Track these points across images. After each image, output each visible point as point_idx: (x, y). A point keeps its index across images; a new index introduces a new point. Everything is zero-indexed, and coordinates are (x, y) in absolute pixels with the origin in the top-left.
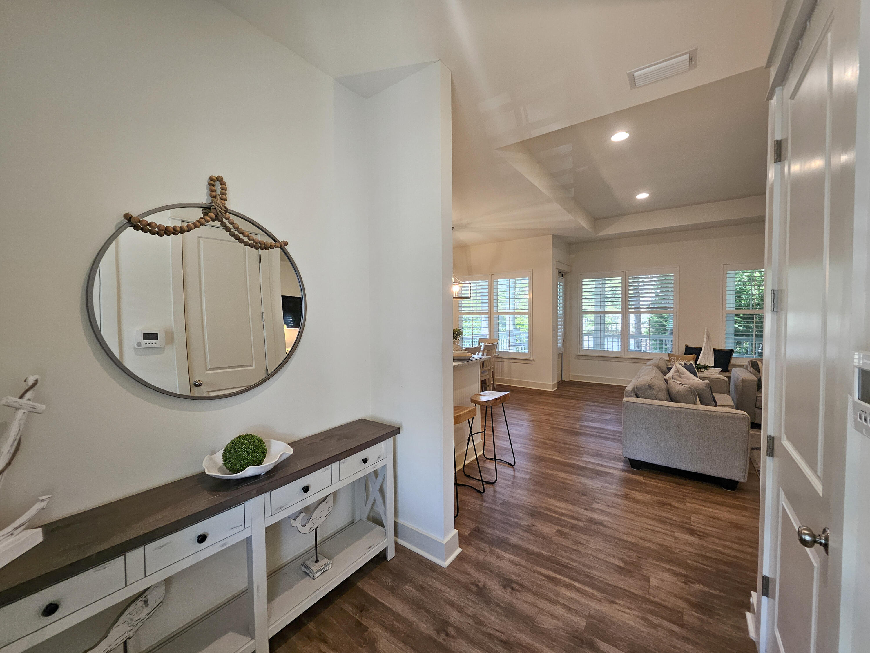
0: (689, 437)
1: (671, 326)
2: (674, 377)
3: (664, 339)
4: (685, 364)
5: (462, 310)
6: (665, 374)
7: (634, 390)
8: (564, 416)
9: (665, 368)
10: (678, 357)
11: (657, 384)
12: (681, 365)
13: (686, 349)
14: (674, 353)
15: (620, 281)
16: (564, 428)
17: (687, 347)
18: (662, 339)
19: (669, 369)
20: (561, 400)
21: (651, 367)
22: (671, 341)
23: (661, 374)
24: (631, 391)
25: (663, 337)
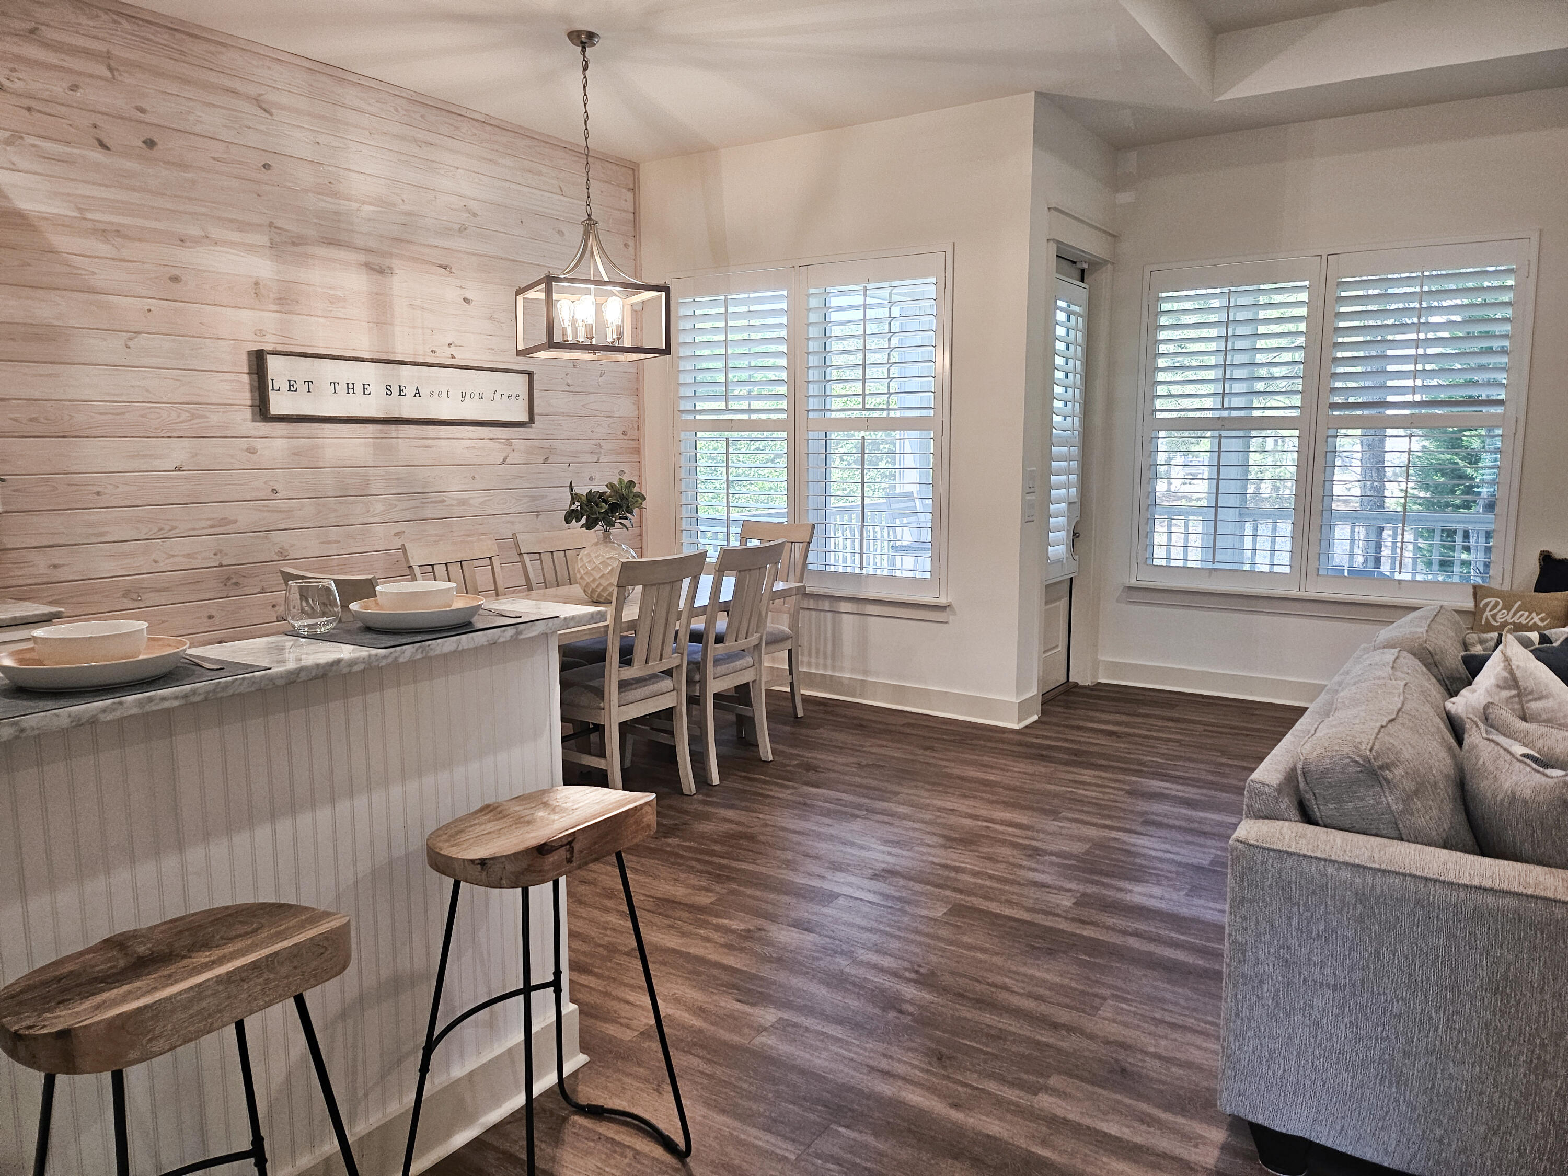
0: (1551, 1049)
1: (1489, 475)
2: (1495, 712)
3: (1460, 527)
4: (1544, 639)
5: (696, 411)
6: (1452, 686)
7: (1291, 778)
8: (1025, 847)
9: (1453, 658)
10: (1508, 599)
11: (1407, 753)
12: (1526, 643)
13: (1542, 568)
14: (1495, 585)
15: (1304, 297)
16: (1007, 912)
17: (1546, 559)
18: (1453, 526)
19: (1474, 665)
20: (1041, 768)
21: (1390, 654)
22: (1488, 535)
23: (1435, 690)
24: (1280, 789)
25: (1457, 520)
